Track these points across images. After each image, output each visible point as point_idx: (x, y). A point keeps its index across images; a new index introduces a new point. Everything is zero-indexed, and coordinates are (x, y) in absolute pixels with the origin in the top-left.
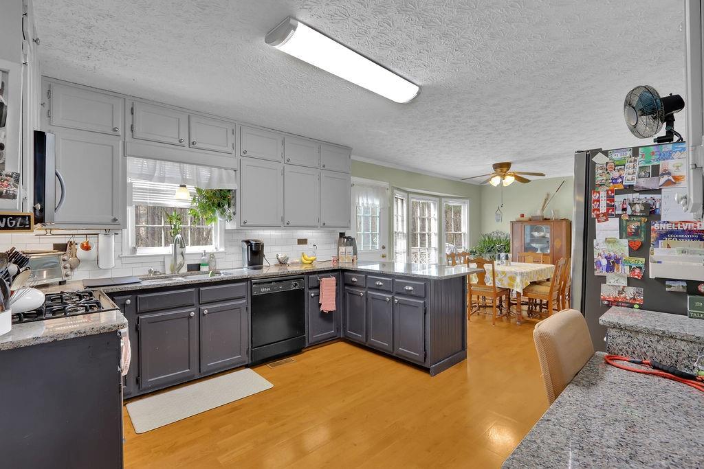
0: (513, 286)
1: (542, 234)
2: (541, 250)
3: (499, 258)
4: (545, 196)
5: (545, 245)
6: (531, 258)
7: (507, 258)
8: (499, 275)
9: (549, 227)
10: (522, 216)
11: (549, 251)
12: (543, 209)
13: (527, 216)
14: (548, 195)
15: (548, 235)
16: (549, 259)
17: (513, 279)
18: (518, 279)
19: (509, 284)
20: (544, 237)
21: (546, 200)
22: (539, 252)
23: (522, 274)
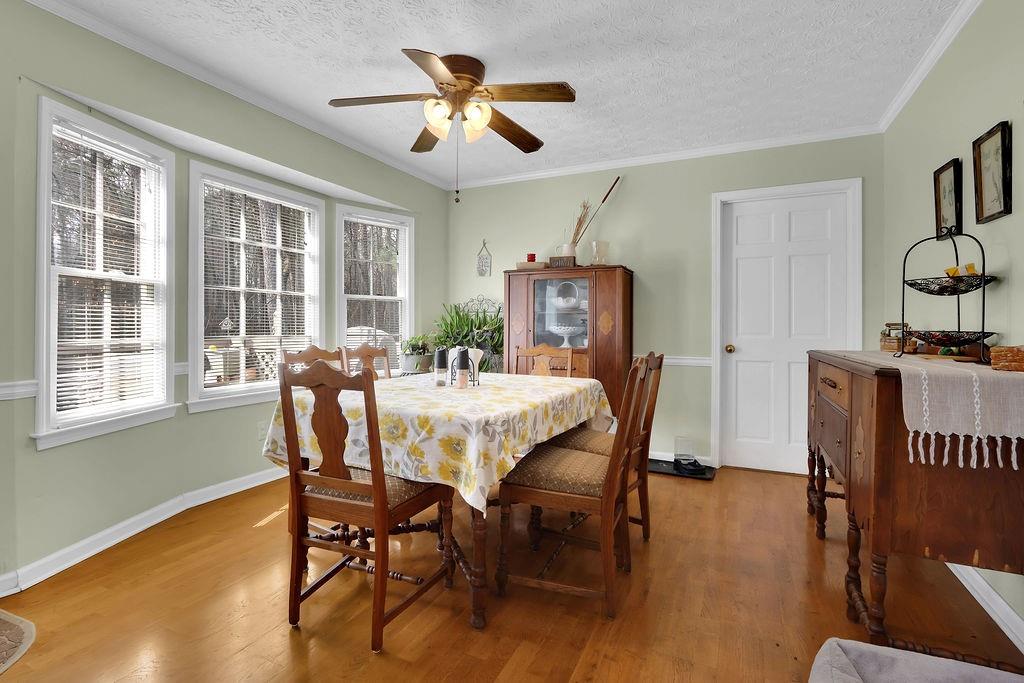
0: (456, 474)
1: (573, 301)
2: (571, 340)
3: (443, 364)
4: (579, 213)
5: (580, 330)
6: (543, 362)
7: (464, 361)
8: (411, 433)
9: (586, 283)
10: (532, 258)
11: (586, 343)
12: (575, 242)
13: (540, 259)
14: (585, 207)
15: (585, 304)
16: (586, 361)
17: (455, 447)
18: (473, 447)
19: (442, 469)
20: (576, 309)
21: (580, 222)
22: (566, 345)
23: (486, 427)
